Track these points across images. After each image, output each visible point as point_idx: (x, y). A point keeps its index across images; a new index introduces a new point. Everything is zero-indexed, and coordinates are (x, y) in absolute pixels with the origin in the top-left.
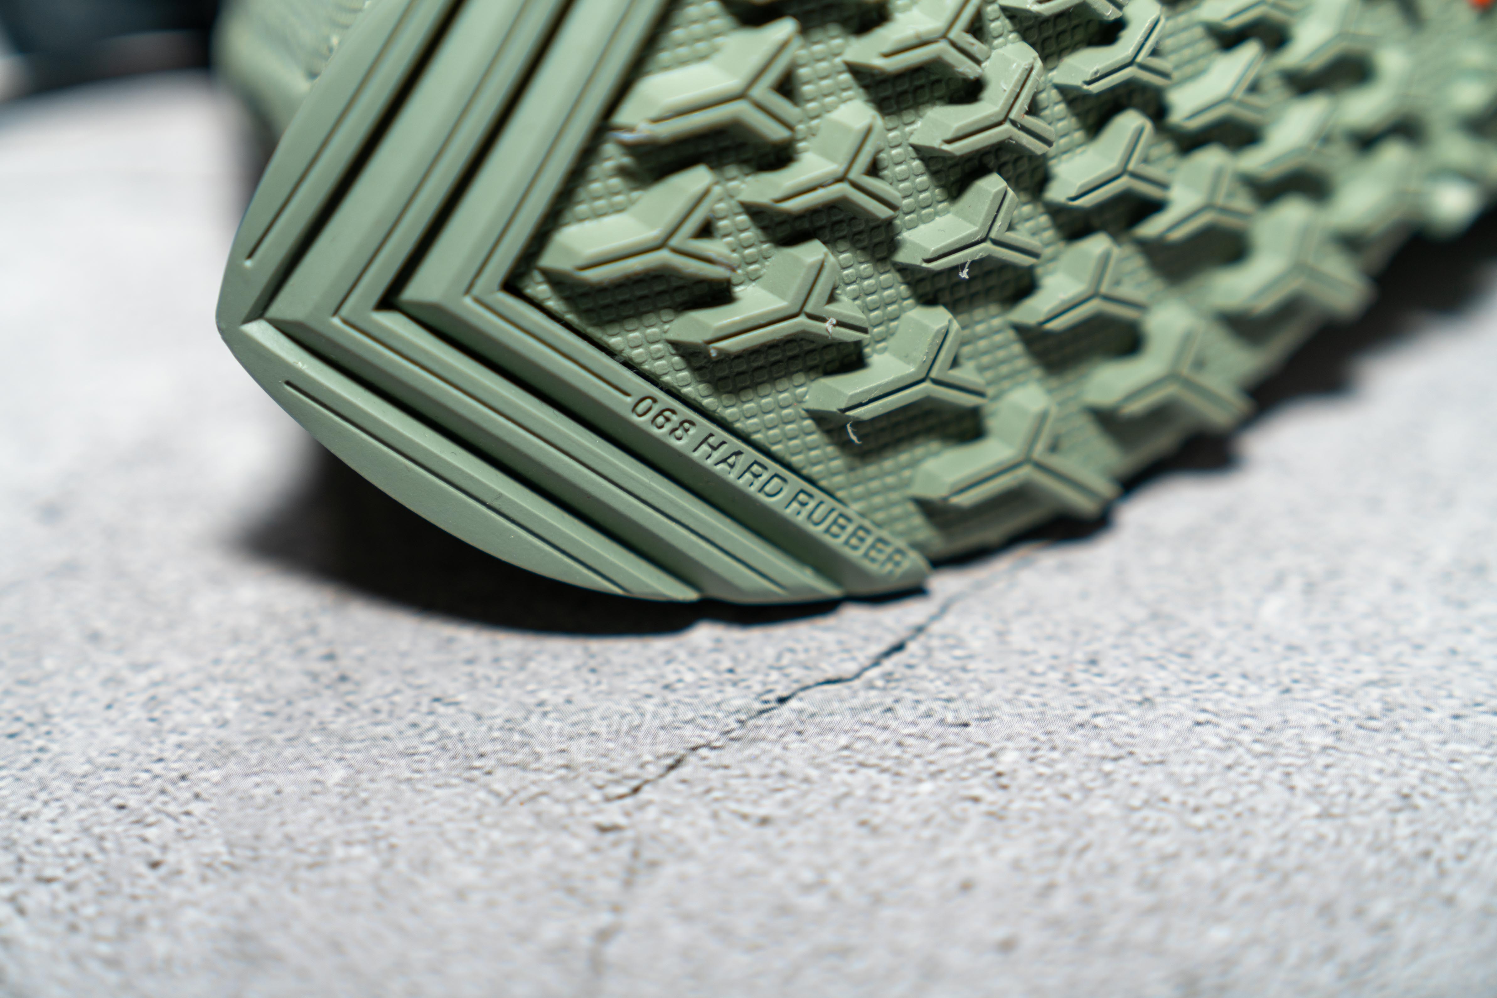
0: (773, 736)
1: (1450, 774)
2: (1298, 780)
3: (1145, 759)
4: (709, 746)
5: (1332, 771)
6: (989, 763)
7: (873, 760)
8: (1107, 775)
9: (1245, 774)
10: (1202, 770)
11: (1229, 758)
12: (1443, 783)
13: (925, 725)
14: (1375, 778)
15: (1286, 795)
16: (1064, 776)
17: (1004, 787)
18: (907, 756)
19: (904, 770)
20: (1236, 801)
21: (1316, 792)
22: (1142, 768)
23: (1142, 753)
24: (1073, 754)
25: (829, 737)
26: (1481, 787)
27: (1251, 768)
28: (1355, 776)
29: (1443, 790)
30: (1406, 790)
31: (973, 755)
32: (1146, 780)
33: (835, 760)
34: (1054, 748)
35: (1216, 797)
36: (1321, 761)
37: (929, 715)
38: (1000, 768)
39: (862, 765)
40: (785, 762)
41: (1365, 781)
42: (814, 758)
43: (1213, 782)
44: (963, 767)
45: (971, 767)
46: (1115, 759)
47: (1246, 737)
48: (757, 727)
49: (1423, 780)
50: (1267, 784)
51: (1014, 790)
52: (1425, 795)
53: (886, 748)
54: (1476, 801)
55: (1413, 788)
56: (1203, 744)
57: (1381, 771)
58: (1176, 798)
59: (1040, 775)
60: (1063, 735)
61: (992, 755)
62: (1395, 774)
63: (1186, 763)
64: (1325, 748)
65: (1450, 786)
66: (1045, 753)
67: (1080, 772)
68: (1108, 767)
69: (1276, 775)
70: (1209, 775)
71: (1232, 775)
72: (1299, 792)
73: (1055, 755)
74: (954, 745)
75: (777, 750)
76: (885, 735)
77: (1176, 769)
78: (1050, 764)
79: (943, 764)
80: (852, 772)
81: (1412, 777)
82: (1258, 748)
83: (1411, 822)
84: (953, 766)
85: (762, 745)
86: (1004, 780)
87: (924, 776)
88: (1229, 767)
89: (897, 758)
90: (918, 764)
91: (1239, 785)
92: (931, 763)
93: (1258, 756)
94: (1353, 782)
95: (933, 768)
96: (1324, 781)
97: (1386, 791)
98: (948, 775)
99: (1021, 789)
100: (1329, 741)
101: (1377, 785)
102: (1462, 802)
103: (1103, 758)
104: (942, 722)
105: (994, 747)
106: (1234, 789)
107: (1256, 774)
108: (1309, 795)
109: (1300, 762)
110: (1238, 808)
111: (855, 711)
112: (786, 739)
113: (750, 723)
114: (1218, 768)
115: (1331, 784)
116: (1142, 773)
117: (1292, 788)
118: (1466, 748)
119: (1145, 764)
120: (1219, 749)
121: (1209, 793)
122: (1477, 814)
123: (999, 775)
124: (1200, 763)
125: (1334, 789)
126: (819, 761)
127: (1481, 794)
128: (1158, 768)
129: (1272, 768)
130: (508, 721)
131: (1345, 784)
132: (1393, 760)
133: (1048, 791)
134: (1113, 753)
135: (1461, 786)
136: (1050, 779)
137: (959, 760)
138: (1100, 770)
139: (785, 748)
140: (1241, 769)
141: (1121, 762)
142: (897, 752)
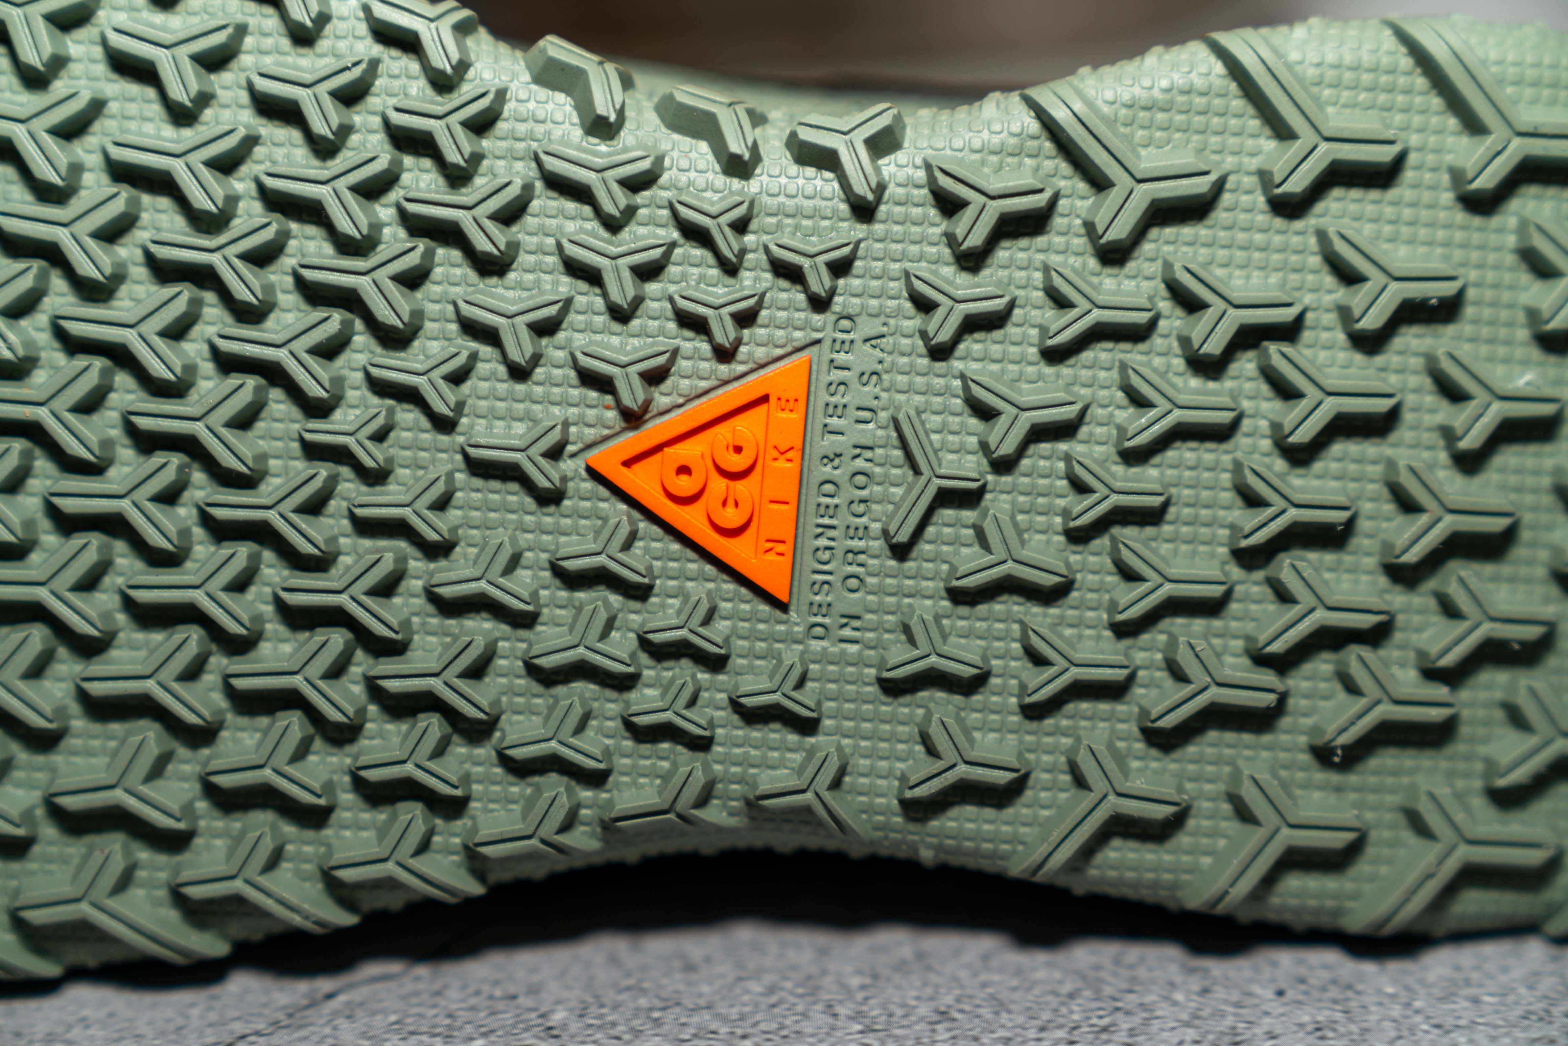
0: (322, 1021)
1: (983, 995)
2: (840, 1010)
3: (691, 1006)
4: (258, 1033)
5: (872, 1002)
6: (540, 1021)
7: (424, 1029)
8: (656, 1020)
9: (789, 1009)
10: (747, 1009)
11: (773, 999)
12: (977, 1002)
13: (473, 1001)
14: (913, 1003)
15: (830, 1020)
16: (614, 1024)
17: (556, 1037)
18: (457, 1024)
19: (456, 1033)
20: (782, 1027)
21: (857, 1016)
22: (689, 1013)
23: (689, 1003)
24: (622, 1009)
25: (379, 1017)
26: (1013, 1002)
27: (795, 1004)
28: (894, 1003)
29: (978, 1006)
30: (943, 1009)
31: (523, 1017)
32: (695, 1019)
33: (385, 1033)
34: (602, 1006)
35: (763, 1026)
36: (860, 996)
37: (478, 993)
38: (550, 1024)
39: (413, 1033)
40: (336, 1038)
41: (903, 1005)
42: (365, 1033)
43: (759, 1017)
44: (514, 1026)
45: (521, 1026)
46: (663, 1009)
47: (788, 985)
48: (305, 1017)
49: (958, 1000)
50: (811, 1014)
51: (565, 1037)
52: (962, 1011)
53: (437, 1020)
54: (1009, 1012)
55: (950, 1007)
56: (747, 991)
57: (918, 998)
58: (724, 1030)
59: (591, 1025)
60: (610, 996)
61: (542, 1016)
62: (932, 999)
63: (732, 1006)
64: (863, 987)
65: (984, 1004)
66: (594, 1010)
67: (628, 1020)
68: (656, 1015)
69: (819, 1007)
70: (754, 1013)
71: (776, 1010)
72: (842, 1018)
73: (604, 1011)
74: (504, 1012)
75: (327, 1030)
76: (434, 1012)
77: (723, 1011)
78: (600, 1017)
79: (494, 1025)
80: (403, 1039)
81: (949, 999)
82: (800, 991)
83: (949, 1030)
84: (503, 1027)
85: (311, 1029)
86: (555, 1032)
87: (475, 1036)
88: (774, 1006)
89: (448, 1026)
90: (469, 1029)
91: (784, 1017)
92: (482, 1026)
93: (801, 996)
94: (892, 1007)
95: (483, 1030)
96: (865, 1008)
97: (924, 1010)
98: (500, 1033)
99: (572, 1036)
100: (867, 981)
101: (915, 1007)
102: (997, 1013)
103: (651, 1009)
104: (491, 997)
105: (543, 1010)
106: (780, 1020)
107: (800, 1008)
108: (851, 1018)
109: (841, 997)
110: (784, 1032)
111: (404, 998)
112: (335, 1023)
113: (298, 1015)
114: (763, 1007)
115: (872, 1009)
116: (690, 1016)
117: (835, 1015)
118: (996, 978)
119: (692, 1010)
120: (763, 995)
121: (755, 1025)
122: (1010, 1020)
123: (550, 1028)
124: (745, 1005)
125: (875, 1013)
126: (371, 1034)
127: (1013, 1007)
128: (705, 1011)
129: (815, 1003)
130: (49, 1034)
131: (885, 1009)
132: (929, 991)
133: (598, 1036)
134: (660, 1004)
135: (994, 1003)
136: (600, 1027)
137: (510, 1022)
138: (649, 1018)
139: (335, 1028)
140: (785, 1006)
141: (669, 1011)
142: (448, 1021)
